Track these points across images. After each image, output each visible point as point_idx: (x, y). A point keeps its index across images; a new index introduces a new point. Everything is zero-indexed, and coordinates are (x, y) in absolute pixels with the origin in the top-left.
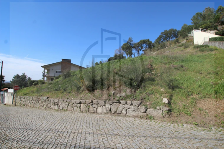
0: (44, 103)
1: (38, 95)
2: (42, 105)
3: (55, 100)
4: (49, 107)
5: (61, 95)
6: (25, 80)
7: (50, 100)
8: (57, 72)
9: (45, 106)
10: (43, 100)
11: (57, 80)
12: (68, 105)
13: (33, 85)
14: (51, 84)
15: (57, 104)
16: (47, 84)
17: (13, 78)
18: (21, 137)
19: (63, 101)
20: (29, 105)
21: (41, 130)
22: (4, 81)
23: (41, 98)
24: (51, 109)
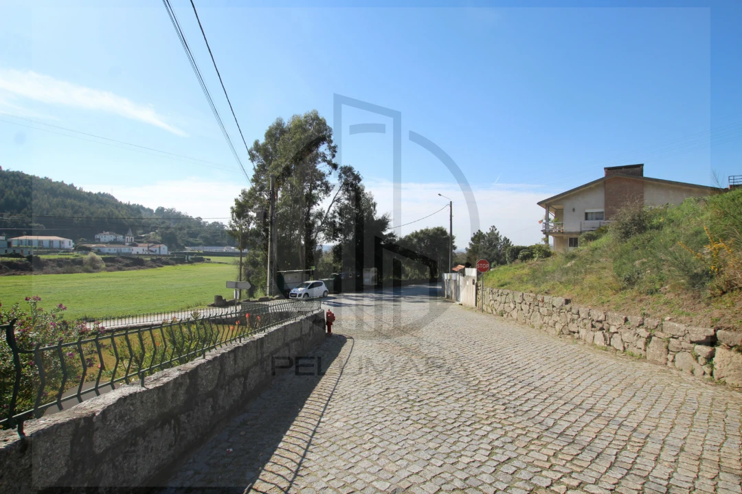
0: (555, 317)
1: (537, 289)
2: (551, 323)
3: (591, 313)
4: (574, 332)
5: (617, 298)
6: (495, 246)
7: (574, 311)
8: (589, 216)
9: (558, 327)
10: (553, 306)
11: (593, 244)
12: (650, 338)
13: (517, 261)
14: (573, 257)
15: (602, 329)
16: (559, 259)
17: (471, 242)
18: (511, 398)
19: (626, 320)
20: (515, 314)
21: (561, 398)
22: (455, 248)
23: (546, 300)
24: (579, 338)
